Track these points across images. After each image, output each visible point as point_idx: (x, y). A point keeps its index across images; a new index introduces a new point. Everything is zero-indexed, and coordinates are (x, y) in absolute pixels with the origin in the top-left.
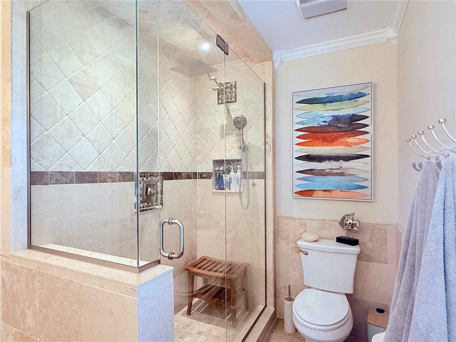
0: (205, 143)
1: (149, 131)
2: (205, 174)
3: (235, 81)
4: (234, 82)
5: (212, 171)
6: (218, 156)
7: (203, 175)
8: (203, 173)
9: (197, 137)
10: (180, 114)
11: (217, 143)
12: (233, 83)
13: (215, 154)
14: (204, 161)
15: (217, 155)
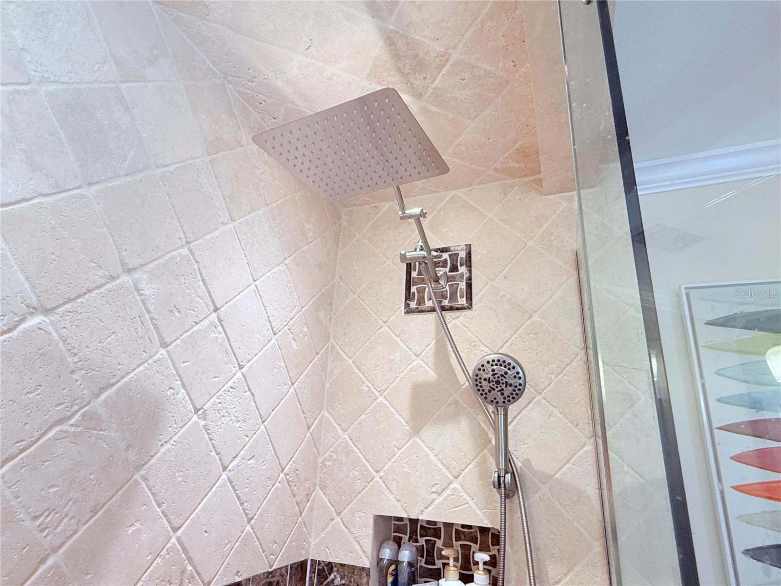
0: (350, 443)
1: (103, 397)
2: (337, 571)
3: (466, 245)
4: (465, 247)
5: (367, 564)
6: (396, 503)
7: (332, 576)
8: (330, 566)
9: (321, 420)
10: (275, 334)
11: (396, 450)
12: (462, 250)
13: (387, 492)
14: (339, 514)
15: (391, 497)
